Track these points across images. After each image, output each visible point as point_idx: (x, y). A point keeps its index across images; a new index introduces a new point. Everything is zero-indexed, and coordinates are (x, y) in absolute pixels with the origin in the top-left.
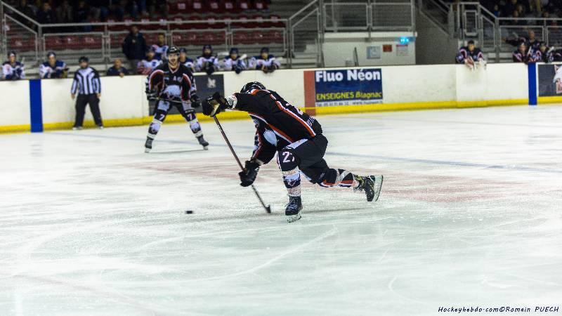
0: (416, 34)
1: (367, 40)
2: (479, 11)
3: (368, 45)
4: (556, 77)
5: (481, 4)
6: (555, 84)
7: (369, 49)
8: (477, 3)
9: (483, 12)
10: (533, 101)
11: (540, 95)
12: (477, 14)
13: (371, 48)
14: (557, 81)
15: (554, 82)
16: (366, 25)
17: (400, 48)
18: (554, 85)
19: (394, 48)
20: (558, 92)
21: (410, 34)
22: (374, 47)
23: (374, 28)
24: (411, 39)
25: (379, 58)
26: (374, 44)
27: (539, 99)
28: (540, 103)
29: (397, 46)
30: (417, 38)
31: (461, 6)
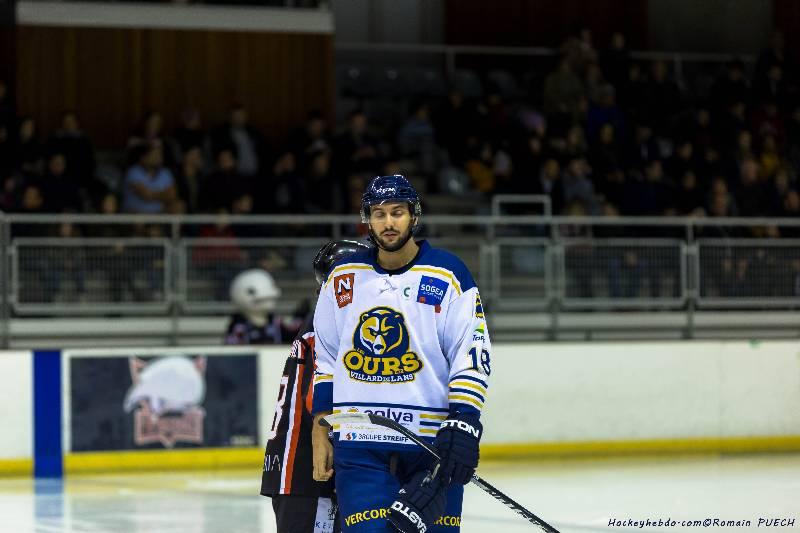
4: (136, 394)
6: (131, 415)
10: (47, 464)
11: (77, 448)
14: (138, 406)
15: (128, 406)
18: (127, 421)
20: (140, 439)
27: (71, 460)
28: (77, 471)
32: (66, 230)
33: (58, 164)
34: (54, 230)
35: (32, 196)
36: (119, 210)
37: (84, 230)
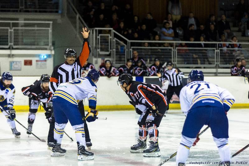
0: (53, 52)
1: (9, 56)
2: (113, 35)
3: (11, 59)
5: (114, 29)
7: (11, 63)
8: (112, 29)
9: (116, 36)
12: (110, 37)
13: (13, 62)
16: (8, 45)
17: (39, 63)
19: (34, 63)
21: (48, 52)
22: (16, 62)
23: (15, 47)
24: (49, 56)
25: (20, 70)
26: (15, 59)
29: (37, 61)
30: (54, 55)
31: (96, 30)
32: (146, 44)
33: (144, 27)
34: (143, 44)
35: (136, 35)
36: (159, 40)
37: (150, 44)
